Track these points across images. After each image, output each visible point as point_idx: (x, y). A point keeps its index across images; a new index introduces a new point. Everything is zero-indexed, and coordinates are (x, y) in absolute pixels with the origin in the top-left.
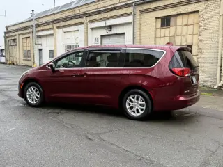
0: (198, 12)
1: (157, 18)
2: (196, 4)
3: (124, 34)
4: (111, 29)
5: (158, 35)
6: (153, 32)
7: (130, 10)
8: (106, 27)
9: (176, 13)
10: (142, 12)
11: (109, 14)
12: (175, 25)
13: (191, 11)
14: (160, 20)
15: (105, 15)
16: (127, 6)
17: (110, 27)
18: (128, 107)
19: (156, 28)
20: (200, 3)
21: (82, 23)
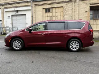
0: (63, 7)
1: (43, 9)
2: (62, 4)
3: (25, 15)
4: (18, 12)
5: (44, 16)
6: (42, 15)
7: (30, 4)
8: (15, 11)
10: (36, 5)
11: (17, 5)
12: (52, 12)
14: (45, 9)
15: (15, 5)
16: (28, 2)
17: (17, 11)
18: (70, 47)
19: (43, 13)
20: (64, 4)
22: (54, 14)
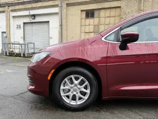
0: (120, 7)
1: (82, 11)
5: (83, 24)
8: (30, 15)
9: (100, 7)
10: (68, 5)
12: (99, 17)
13: (114, 6)
14: (85, 12)
15: (30, 6)
17: (34, 16)
19: (81, 19)
21: (3, 12)
22: (102, 20)
